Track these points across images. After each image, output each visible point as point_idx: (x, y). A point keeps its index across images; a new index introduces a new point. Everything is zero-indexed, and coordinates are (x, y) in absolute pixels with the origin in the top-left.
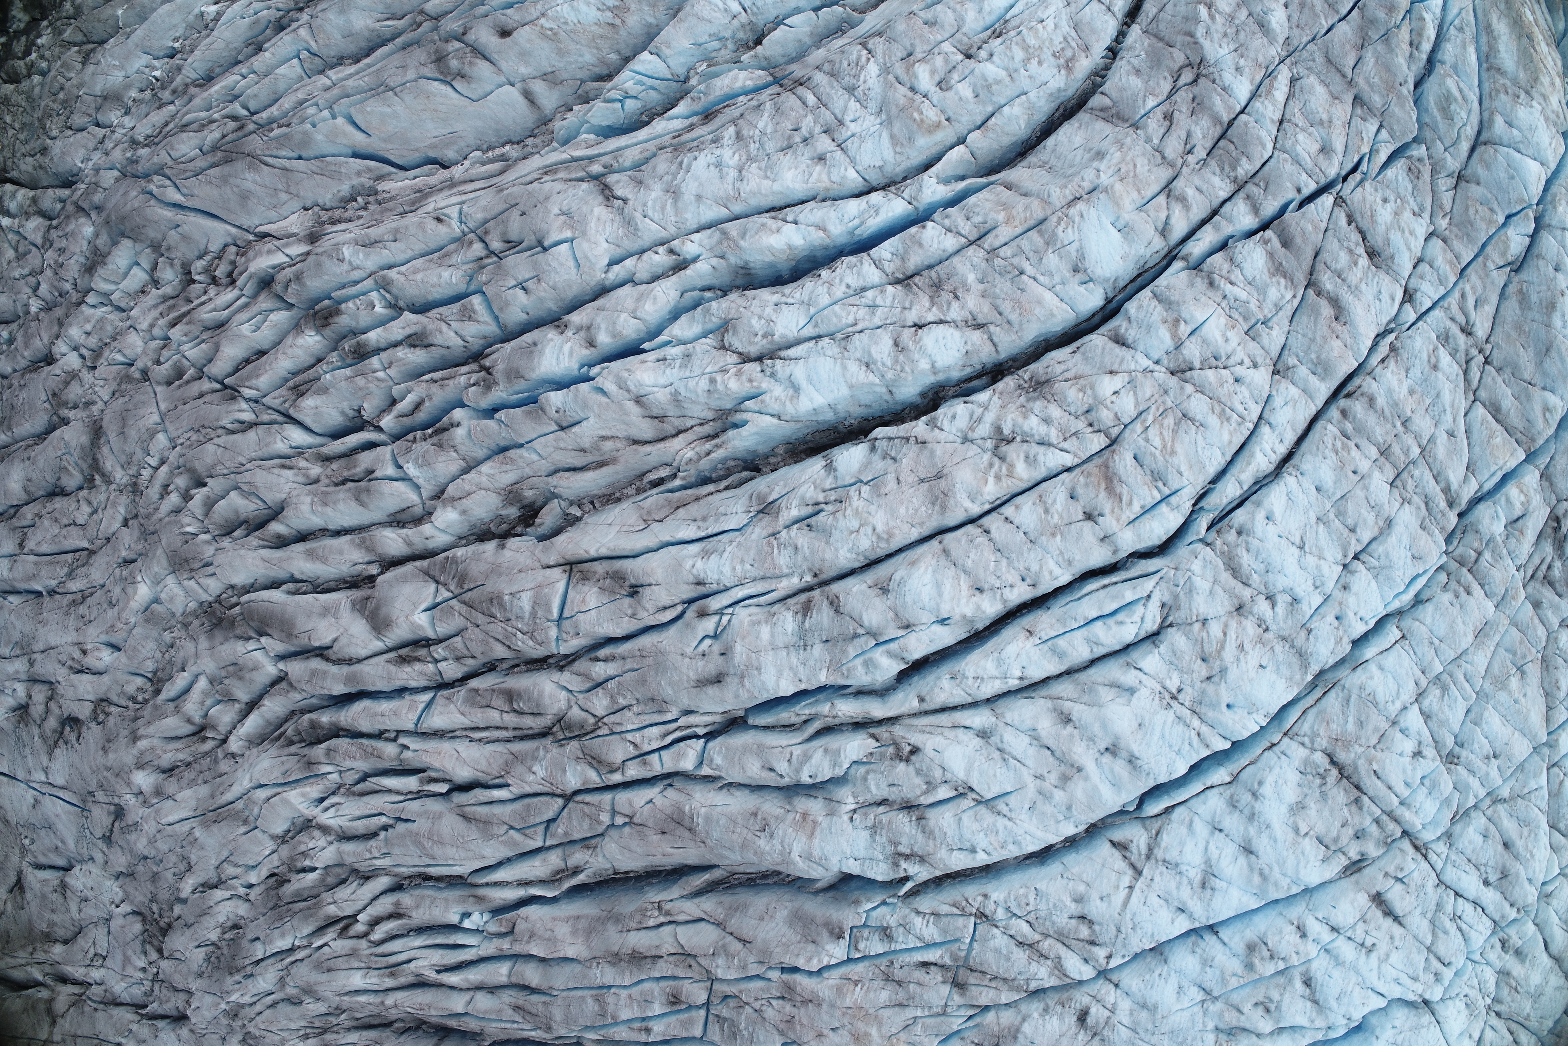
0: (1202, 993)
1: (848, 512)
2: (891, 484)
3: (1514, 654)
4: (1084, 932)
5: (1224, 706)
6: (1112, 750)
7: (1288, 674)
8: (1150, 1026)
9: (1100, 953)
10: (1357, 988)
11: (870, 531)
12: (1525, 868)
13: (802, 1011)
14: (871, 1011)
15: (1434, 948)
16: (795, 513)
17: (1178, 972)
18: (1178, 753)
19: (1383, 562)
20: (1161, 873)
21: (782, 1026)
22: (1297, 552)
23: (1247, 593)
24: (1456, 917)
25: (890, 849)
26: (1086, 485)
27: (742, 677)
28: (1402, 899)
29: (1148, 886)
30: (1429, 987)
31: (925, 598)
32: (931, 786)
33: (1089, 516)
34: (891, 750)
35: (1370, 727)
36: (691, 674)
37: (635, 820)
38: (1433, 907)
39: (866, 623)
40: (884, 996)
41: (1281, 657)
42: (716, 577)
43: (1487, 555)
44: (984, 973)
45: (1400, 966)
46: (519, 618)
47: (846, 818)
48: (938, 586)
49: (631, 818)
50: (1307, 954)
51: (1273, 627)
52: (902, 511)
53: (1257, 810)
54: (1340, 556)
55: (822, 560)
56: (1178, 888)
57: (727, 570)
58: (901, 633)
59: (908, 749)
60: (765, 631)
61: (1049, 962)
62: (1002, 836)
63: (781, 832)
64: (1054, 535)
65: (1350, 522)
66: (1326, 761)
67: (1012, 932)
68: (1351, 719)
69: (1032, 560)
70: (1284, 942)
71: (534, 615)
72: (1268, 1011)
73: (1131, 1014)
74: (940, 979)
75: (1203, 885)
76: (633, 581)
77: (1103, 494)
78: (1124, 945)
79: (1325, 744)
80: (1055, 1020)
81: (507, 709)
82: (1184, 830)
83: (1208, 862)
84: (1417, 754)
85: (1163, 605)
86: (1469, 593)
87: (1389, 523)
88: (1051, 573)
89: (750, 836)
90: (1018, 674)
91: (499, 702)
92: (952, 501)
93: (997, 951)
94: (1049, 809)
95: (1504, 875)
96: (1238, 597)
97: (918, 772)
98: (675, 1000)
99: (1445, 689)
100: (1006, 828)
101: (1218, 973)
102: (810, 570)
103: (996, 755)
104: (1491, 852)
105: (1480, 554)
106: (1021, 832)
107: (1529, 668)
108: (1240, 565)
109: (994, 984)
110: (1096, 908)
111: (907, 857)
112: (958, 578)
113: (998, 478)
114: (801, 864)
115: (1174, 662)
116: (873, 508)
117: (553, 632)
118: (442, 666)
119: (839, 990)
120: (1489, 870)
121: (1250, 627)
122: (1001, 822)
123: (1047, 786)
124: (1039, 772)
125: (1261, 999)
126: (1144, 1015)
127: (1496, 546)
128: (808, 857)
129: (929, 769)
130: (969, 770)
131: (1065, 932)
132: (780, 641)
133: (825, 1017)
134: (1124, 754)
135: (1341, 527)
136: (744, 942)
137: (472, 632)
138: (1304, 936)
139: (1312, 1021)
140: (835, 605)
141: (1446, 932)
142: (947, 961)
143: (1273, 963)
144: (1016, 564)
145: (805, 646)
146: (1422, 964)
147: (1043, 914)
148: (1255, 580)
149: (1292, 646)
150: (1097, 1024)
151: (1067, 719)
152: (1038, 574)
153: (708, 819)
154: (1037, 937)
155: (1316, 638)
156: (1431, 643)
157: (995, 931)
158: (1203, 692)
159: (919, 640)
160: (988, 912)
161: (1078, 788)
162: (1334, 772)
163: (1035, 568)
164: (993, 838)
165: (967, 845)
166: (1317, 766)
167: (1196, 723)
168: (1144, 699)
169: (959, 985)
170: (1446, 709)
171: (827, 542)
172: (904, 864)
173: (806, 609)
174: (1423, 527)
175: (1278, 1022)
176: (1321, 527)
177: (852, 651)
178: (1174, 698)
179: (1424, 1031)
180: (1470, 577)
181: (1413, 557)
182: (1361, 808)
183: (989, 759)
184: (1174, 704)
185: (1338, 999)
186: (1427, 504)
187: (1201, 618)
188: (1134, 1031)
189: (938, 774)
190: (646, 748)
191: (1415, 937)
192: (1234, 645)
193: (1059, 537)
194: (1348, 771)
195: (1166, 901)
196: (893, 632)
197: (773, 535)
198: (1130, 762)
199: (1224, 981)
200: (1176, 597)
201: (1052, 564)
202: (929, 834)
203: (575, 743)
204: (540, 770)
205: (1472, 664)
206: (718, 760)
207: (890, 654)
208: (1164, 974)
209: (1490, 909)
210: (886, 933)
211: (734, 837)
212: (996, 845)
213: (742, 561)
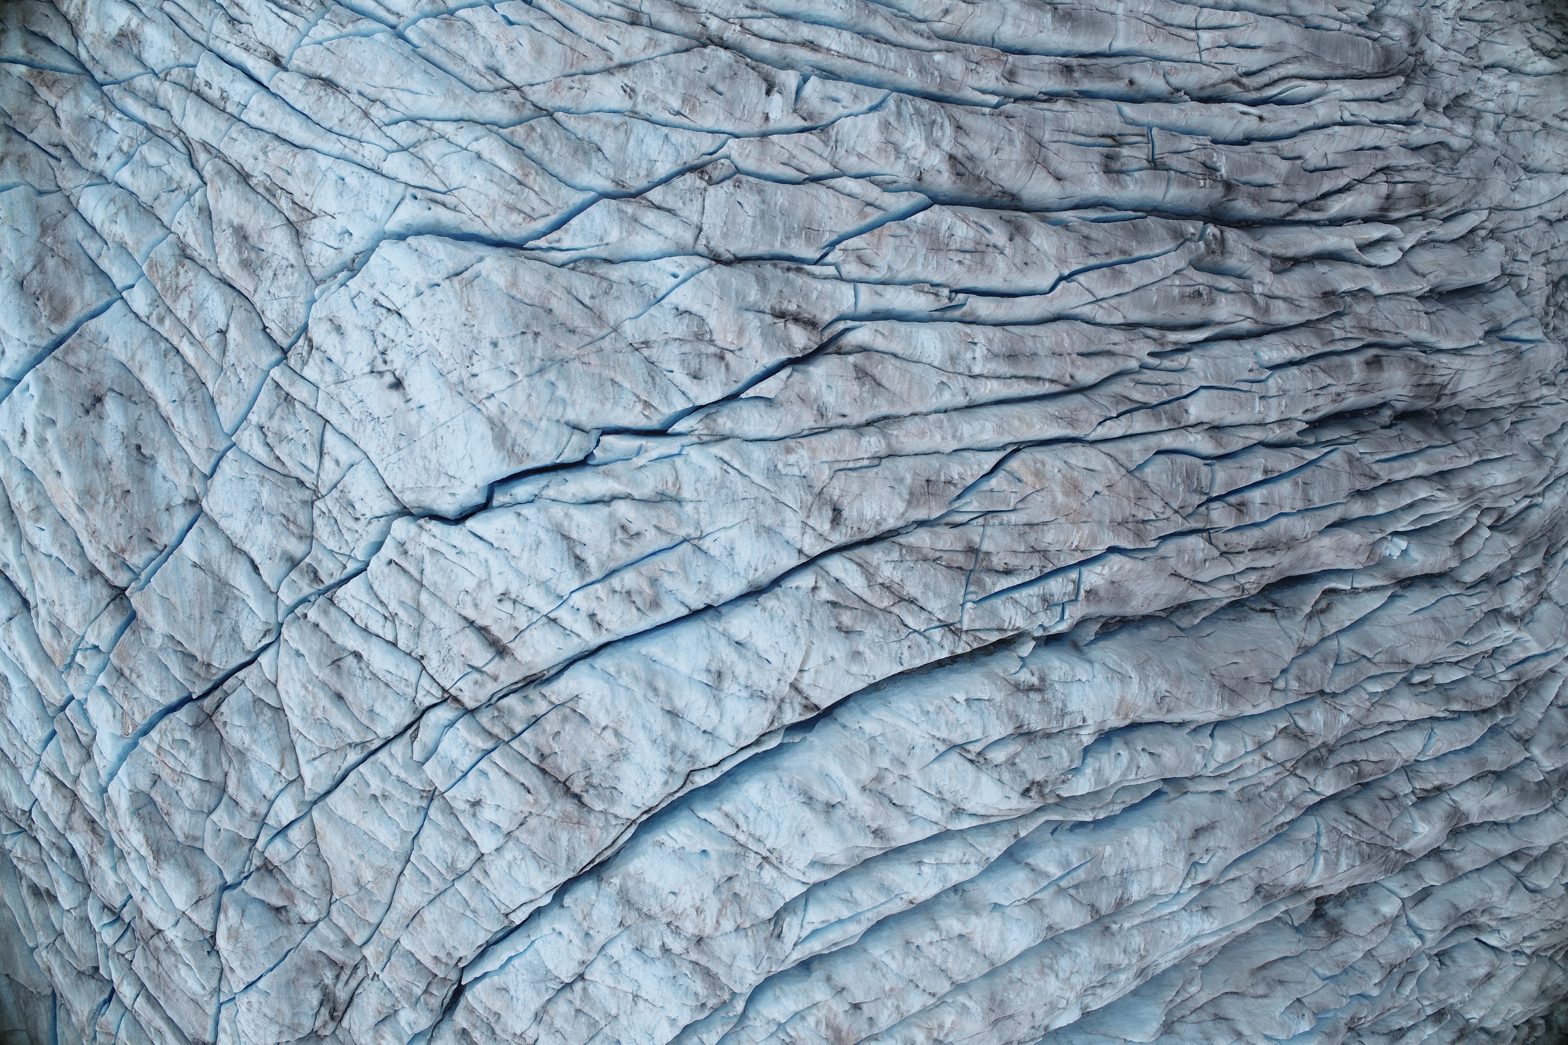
0: (704, 548)
1: (1079, 988)
2: (1040, 1013)
3: (371, 902)
4: (846, 618)
5: (713, 855)
6: (830, 807)
7: (642, 886)
8: (761, 508)
9: (825, 594)
10: (515, 550)
11: (1061, 974)
12: (309, 671)
13: (1127, 513)
14: (1062, 520)
15: (416, 587)
16: (1123, 977)
17: (735, 574)
18: (759, 809)
19: (542, 986)
20: (769, 687)
21: (1146, 493)
22: (643, 994)
23: (693, 956)
24: (391, 618)
25: (1048, 695)
26: (859, 1032)
27: (1178, 840)
28: (470, 650)
29: (782, 674)
30: (412, 539)
31: (1015, 929)
32: (1011, 763)
33: (857, 1006)
34: (1047, 791)
35: (540, 835)
36: (1220, 834)
37: (1269, 688)
38: (423, 632)
39: (1069, 901)
40: (1050, 537)
41: (652, 901)
42: (1194, 919)
43: (418, 991)
44: (949, 567)
45: (458, 569)
46: (1349, 848)
47: (1090, 722)
48: (1002, 939)
49: (1273, 689)
50: (587, 598)
51: (663, 927)
52: (1032, 994)
53: (669, 758)
54: (591, 989)
55: (1103, 945)
56: (750, 673)
57: (1185, 926)
58: (1038, 896)
59: (1032, 794)
60: (1157, 882)
61: (880, 581)
62: (942, 720)
63: (1149, 700)
64: (891, 990)
65: (583, 1019)
66: (586, 799)
67: (924, 615)
68: (564, 843)
69: (912, 967)
70: (619, 613)
71: (1338, 854)
72: (623, 527)
73: (783, 522)
74: (995, 560)
75: (720, 674)
76: (1259, 898)
77: (845, 1027)
78: (801, 605)
79: (592, 818)
80: (869, 514)
81: (1363, 764)
82: (745, 730)
83: (718, 701)
84: (476, 804)
85: (779, 936)
86: (436, 958)
87: (538, 1018)
88: (894, 958)
89: (1174, 691)
90: (925, 869)
91: (1367, 768)
92: (985, 1005)
93: (938, 595)
94: (894, 749)
95: (336, 663)
96: (703, 952)
97: (1023, 774)
98: (1241, 508)
99: (451, 867)
100: (938, 729)
101: (692, 577)
102: (1113, 934)
103: (947, 796)
104: (362, 694)
105: (426, 991)
106: (924, 726)
107: (352, 890)
108: (703, 980)
109: (938, 554)
110: (838, 648)
111: (1031, 688)
112: (983, 947)
113: (941, 1027)
114: (1129, 668)
115: (768, 891)
116: (1058, 993)
117: (1324, 842)
118: (1408, 790)
119: (1094, 540)
120: (358, 672)
121: (689, 927)
122: (944, 734)
123: (898, 771)
124: (905, 785)
125: (633, 542)
126: (768, 522)
127: (408, 1000)
128: (1124, 678)
129: (1014, 779)
130: (977, 783)
131: (866, 618)
132: (1145, 876)
133: (1106, 509)
134: (819, 807)
135: (591, 1013)
136: (1175, 575)
137: (1383, 826)
138: (592, 616)
139: (567, 515)
140: (1094, 908)
141: (402, 603)
142: (988, 580)
143: (627, 588)
144: (927, 962)
145: (1122, 873)
146: (428, 566)
147: (893, 638)
148: (686, 969)
149: (639, 910)
150: (820, 509)
151: (877, 833)
152: (906, 955)
153: (1210, 701)
154: (896, 610)
155: (614, 919)
156: (474, 912)
157: (941, 617)
158: (736, 867)
159: (1021, 892)
160: (950, 636)
161: (866, 772)
162: (576, 789)
163: (910, 961)
164: (951, 717)
165: (975, 706)
166: (598, 796)
167: (742, 838)
168: (800, 858)
169: (972, 550)
170: (448, 850)
171: (1098, 960)
172: (1035, 680)
173: (1119, 904)
174: (498, 1016)
175: (611, 515)
176: (614, 1012)
177: (1081, 875)
178: (765, 858)
179: (411, 485)
180: (436, 971)
181: (506, 990)
182: (537, 749)
183: (956, 792)
184: (765, 853)
185: (539, 543)
186: (494, 1033)
187: (742, 933)
188: (777, 501)
189: (1006, 776)
190: (1257, 757)
191: (444, 603)
192: (708, 914)
193: (887, 988)
194: (559, 790)
195: (760, 657)
196: (1045, 896)
197: (1142, 957)
198: (811, 798)
199: (683, 565)
200: (769, 948)
201: (893, 965)
202: (1013, 716)
203: (1313, 747)
204: (1344, 719)
205: (424, 894)
206: (1198, 757)
207: (1046, 875)
208: (752, 572)
209: (346, 624)
210: (1047, 602)
211: (1188, 689)
212: (947, 711)
213: (1172, 934)
